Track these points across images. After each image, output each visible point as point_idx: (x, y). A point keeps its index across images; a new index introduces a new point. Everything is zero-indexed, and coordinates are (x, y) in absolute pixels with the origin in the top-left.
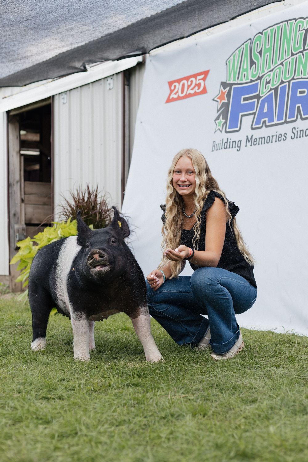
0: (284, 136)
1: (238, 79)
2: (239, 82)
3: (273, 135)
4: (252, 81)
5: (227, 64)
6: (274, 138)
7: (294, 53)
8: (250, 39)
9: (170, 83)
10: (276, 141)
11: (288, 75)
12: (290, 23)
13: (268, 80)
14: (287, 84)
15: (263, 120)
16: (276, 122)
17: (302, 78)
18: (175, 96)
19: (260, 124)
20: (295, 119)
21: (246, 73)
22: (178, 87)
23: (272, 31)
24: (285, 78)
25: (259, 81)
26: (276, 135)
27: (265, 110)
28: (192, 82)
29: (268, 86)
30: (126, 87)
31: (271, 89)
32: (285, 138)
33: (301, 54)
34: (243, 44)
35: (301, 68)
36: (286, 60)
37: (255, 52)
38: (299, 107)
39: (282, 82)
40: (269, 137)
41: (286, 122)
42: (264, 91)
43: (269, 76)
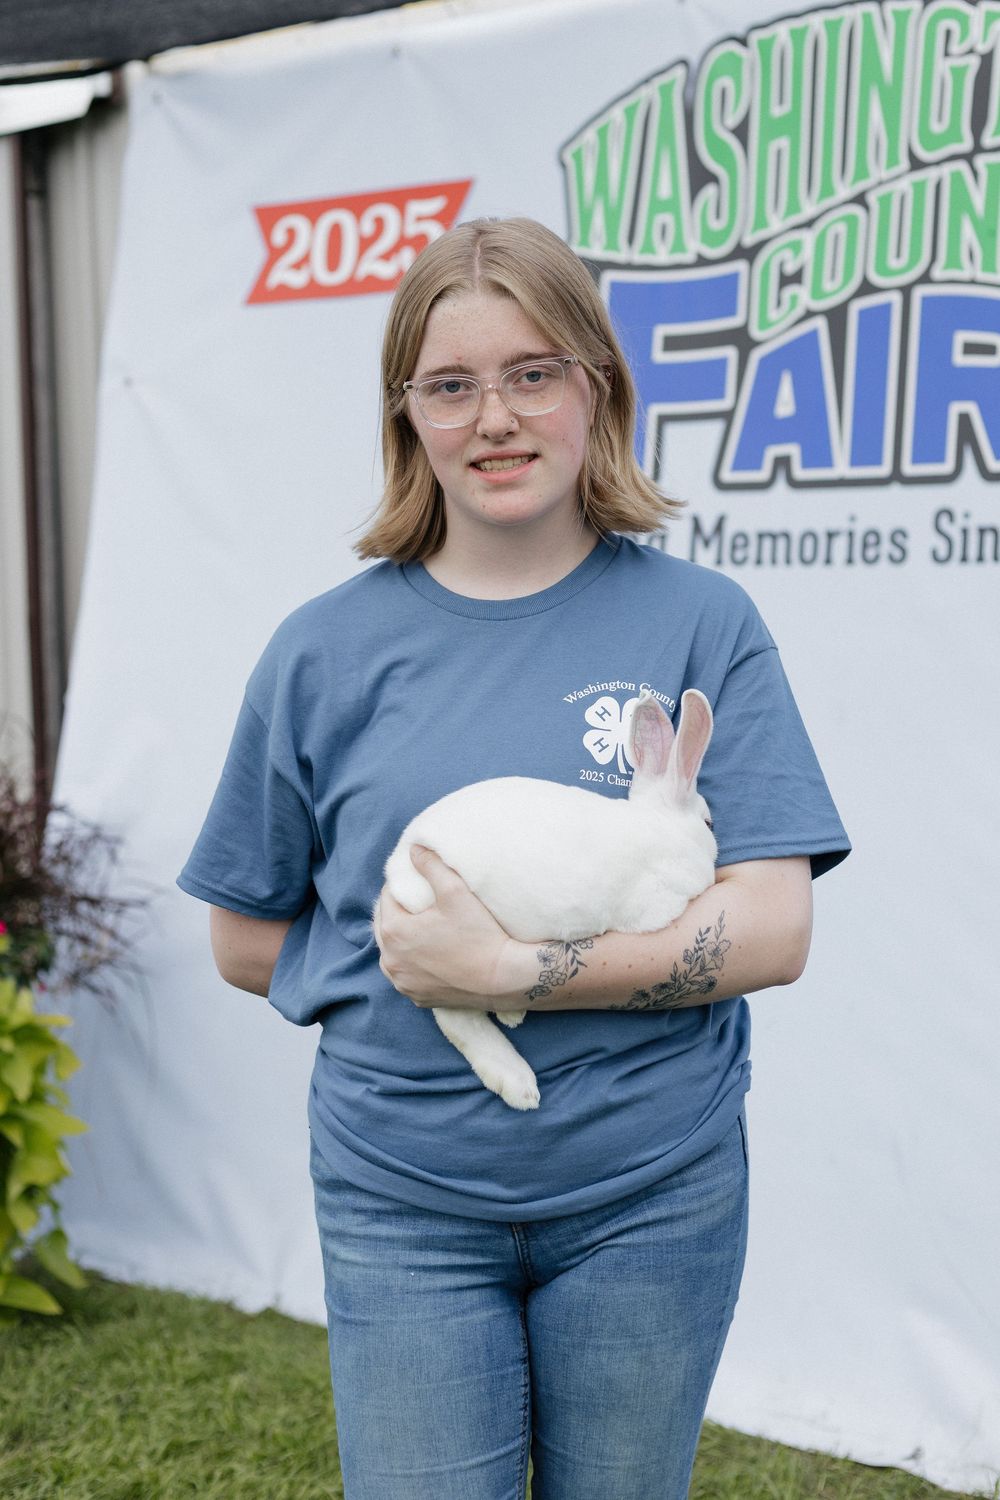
0: (893, 541)
1: (631, 239)
2: (638, 258)
3: (833, 526)
4: (702, 262)
5: (563, 165)
6: (840, 546)
7: (923, 154)
8: (684, 62)
9: (268, 217)
10: (850, 561)
11: (898, 255)
12: (896, 13)
13: (790, 268)
14: (896, 299)
15: (773, 452)
16: (842, 468)
17: (973, 282)
18: (298, 279)
19: (756, 465)
20: (947, 467)
21: (667, 218)
22: (311, 238)
23: (798, 36)
24: (883, 270)
25: (740, 266)
26: (851, 535)
27: (785, 404)
28: (380, 223)
29: (794, 299)
30: (34, 205)
31: (809, 314)
32: (897, 554)
33: (962, 166)
34: (647, 81)
35: (968, 232)
36: (880, 183)
37: (712, 128)
38: (965, 420)
39: (867, 288)
40: (813, 535)
41: (897, 477)
42: (773, 314)
43: (796, 247)
